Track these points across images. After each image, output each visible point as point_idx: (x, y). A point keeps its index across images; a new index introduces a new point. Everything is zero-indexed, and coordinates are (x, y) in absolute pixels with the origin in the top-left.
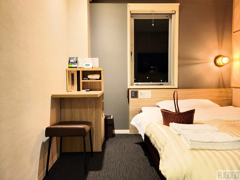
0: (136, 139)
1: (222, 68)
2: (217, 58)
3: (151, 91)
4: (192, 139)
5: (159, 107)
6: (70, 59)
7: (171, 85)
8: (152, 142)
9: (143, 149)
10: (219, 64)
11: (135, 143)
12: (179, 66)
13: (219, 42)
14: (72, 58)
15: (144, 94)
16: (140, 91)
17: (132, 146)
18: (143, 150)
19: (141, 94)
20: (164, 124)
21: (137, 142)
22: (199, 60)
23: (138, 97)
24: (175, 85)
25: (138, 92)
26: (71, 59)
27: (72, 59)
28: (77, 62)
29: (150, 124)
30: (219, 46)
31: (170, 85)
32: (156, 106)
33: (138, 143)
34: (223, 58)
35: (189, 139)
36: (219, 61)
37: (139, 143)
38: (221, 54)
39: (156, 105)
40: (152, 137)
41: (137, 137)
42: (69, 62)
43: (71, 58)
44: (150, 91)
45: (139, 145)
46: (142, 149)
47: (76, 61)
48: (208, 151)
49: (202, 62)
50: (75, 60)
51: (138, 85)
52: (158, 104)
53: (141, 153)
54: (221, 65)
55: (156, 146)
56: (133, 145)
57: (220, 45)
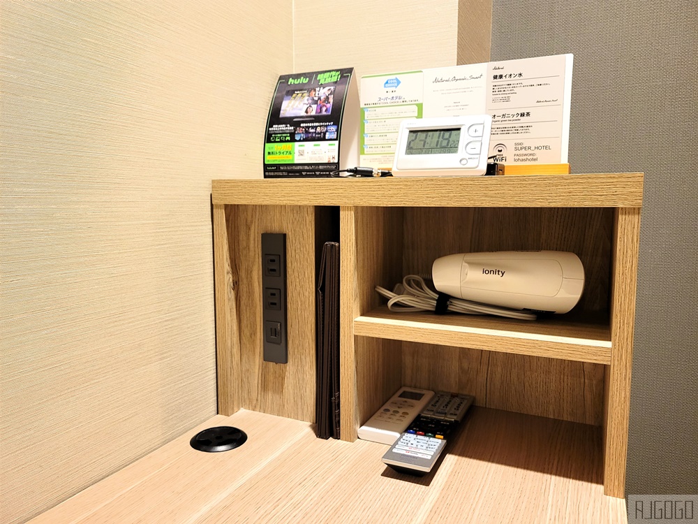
6: (286, 87)
14: (305, 75)
26: (290, 93)
27: (301, 88)
28: (335, 117)
42: (275, 117)
43: (297, 76)
47: (327, 110)
50: (323, 93)
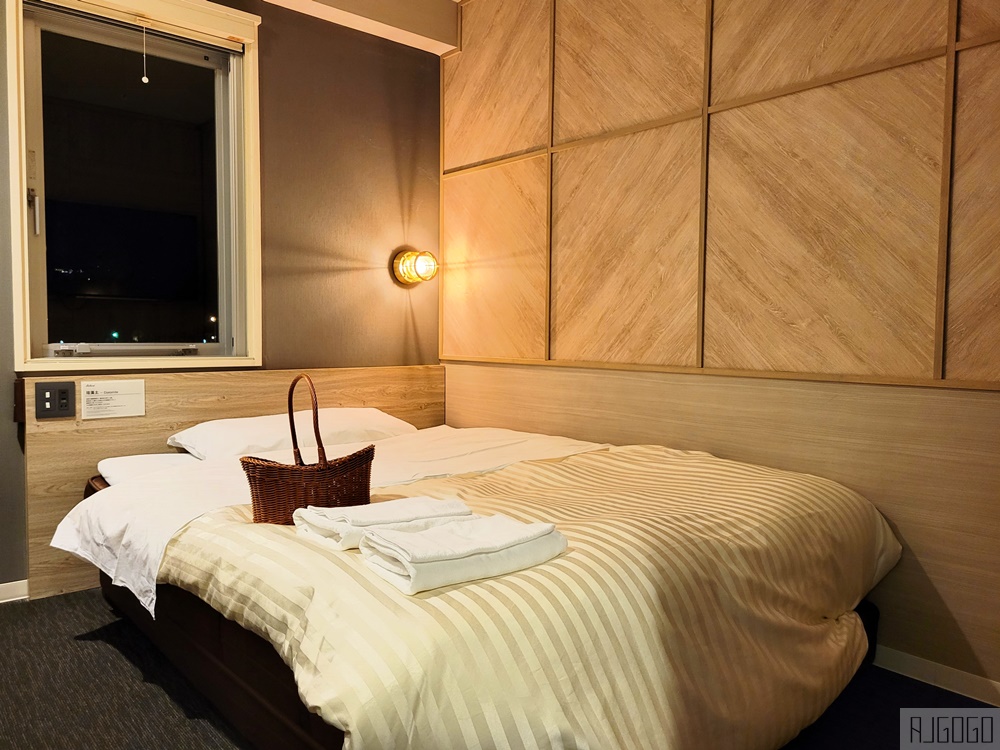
0: (77, 617)
1: (413, 292)
2: (397, 254)
3: (143, 380)
4: (419, 554)
5: (183, 451)
7: (234, 352)
8: (224, 607)
9: (124, 653)
10: (406, 278)
11: (78, 638)
12: (266, 274)
13: (401, 196)
15: (109, 396)
16: (83, 385)
17: (65, 655)
18: (128, 658)
19: (93, 396)
20: (259, 519)
21: (84, 631)
22: (339, 256)
23: (74, 415)
24: (250, 354)
25: (77, 388)
29: (185, 529)
30: (402, 215)
31: (230, 354)
32: (170, 447)
33: (93, 636)
34: (417, 256)
35: (405, 559)
36: (405, 267)
37: (98, 630)
38: (411, 242)
39: (169, 442)
40: (221, 585)
41: (75, 609)
44: (138, 383)
45: (100, 642)
46: (123, 658)
48: (472, 588)
49: (350, 264)
51: (69, 354)
52: (182, 438)
53: (125, 674)
54: (411, 281)
55: (250, 617)
56: (66, 648)
57: (406, 209)
